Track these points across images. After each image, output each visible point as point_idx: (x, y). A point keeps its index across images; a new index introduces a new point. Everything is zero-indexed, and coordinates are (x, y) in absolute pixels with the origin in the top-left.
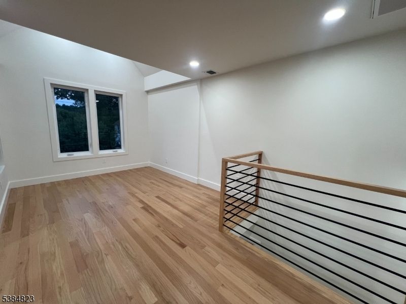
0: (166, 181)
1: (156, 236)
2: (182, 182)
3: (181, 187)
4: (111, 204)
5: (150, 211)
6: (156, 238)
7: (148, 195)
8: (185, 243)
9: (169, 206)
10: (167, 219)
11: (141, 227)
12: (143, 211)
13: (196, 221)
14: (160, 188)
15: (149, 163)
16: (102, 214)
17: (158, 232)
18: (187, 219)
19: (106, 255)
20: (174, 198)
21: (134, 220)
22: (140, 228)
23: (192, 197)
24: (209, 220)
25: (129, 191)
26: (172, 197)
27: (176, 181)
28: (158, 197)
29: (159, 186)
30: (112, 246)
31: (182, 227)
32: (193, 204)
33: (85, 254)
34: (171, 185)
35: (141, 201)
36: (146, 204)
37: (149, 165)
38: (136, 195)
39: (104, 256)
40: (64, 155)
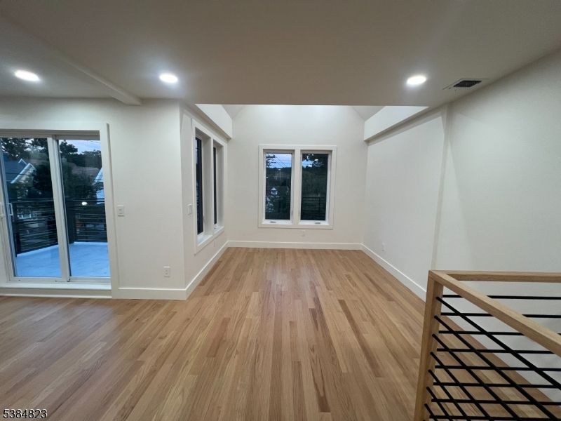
0: (371, 280)
1: (299, 363)
2: (398, 291)
3: (389, 298)
4: (283, 290)
5: (318, 319)
6: (297, 366)
7: (330, 294)
8: (330, 404)
9: (348, 324)
10: (330, 343)
11: (291, 337)
12: (309, 315)
13: (377, 374)
14: (354, 288)
15: (361, 245)
16: (267, 299)
17: (305, 358)
18: (363, 361)
19: (237, 353)
20: (365, 313)
21: (291, 323)
22: (289, 337)
23: (397, 325)
24: (403, 389)
25: (312, 280)
26: (363, 311)
27: (388, 286)
28: (342, 303)
29: (355, 285)
30: (248, 344)
31: (344, 370)
32: (393, 339)
33: (224, 339)
34: (374, 290)
35: (317, 301)
36: (320, 306)
37: (361, 249)
38: (317, 288)
39: (235, 352)
40: (268, 222)
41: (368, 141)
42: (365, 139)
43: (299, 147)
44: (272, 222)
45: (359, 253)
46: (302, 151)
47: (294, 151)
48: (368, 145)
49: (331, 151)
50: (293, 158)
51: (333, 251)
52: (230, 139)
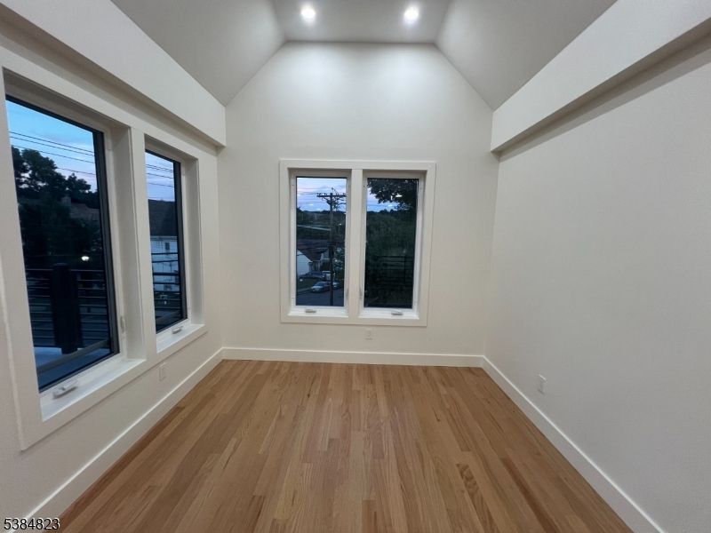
15: (483, 359)
37: (481, 366)
40: (300, 312)
41: (500, 153)
42: (492, 148)
43: (359, 164)
44: (308, 312)
45: (477, 373)
46: (365, 171)
47: (349, 171)
48: (499, 161)
49: (424, 173)
50: (349, 187)
51: (426, 369)
52: (223, 147)
